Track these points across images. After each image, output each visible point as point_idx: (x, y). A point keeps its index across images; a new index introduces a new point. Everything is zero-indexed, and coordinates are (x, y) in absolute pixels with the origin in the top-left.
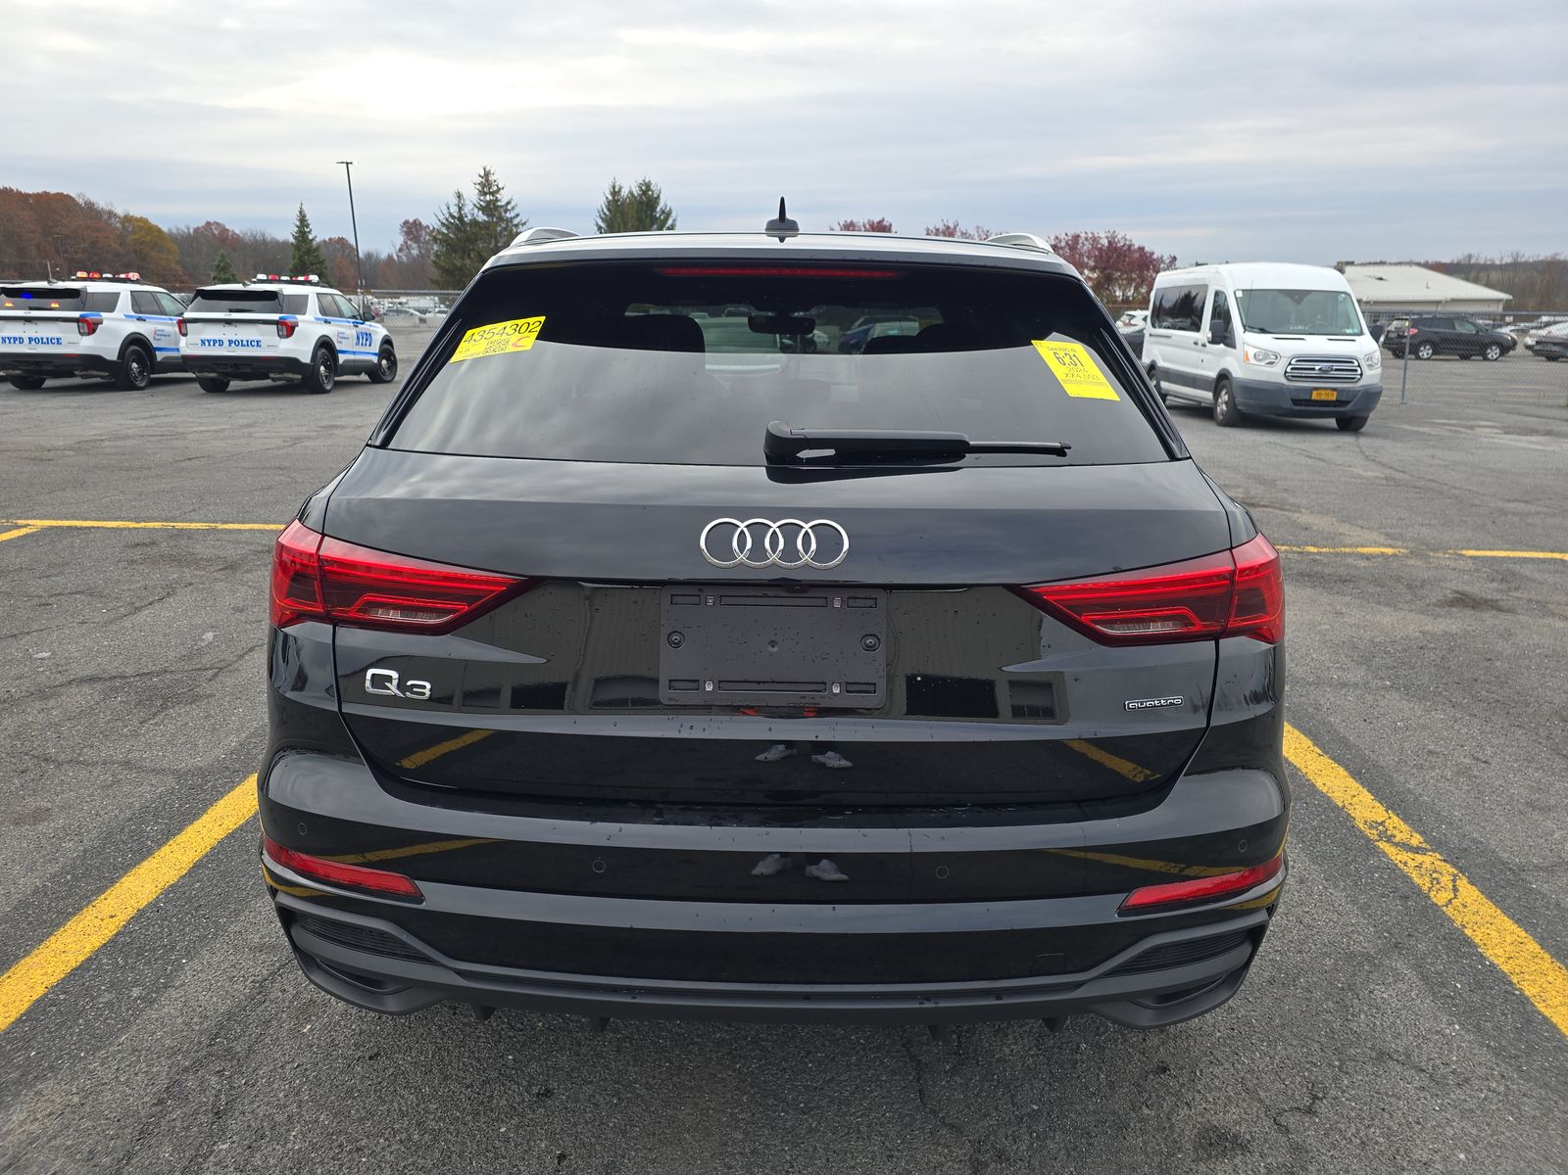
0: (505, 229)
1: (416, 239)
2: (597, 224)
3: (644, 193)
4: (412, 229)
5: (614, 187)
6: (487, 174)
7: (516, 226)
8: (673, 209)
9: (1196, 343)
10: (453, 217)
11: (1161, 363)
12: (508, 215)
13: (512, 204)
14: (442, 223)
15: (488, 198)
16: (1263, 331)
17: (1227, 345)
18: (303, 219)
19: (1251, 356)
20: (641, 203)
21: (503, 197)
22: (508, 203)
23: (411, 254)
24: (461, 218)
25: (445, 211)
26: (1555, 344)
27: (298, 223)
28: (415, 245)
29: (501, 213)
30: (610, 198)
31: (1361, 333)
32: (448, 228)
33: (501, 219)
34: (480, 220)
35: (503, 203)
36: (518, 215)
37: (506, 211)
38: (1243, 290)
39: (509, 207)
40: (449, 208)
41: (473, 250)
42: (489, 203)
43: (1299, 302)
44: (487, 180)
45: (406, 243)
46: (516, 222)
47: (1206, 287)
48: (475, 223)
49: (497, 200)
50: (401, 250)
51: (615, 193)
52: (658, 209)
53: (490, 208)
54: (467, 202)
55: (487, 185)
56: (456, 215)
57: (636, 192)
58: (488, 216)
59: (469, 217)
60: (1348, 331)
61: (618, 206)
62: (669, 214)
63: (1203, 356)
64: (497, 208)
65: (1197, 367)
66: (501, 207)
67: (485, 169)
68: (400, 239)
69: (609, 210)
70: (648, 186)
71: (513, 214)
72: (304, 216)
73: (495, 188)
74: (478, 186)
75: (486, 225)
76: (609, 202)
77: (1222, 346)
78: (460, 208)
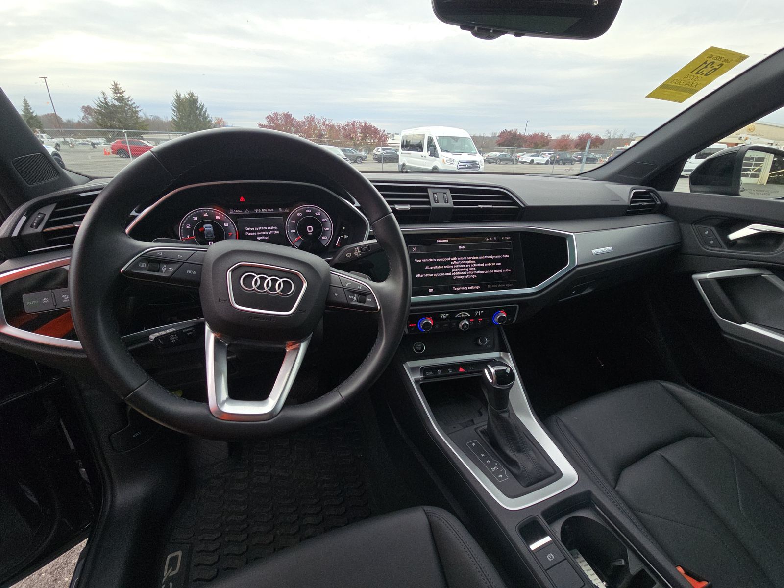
0: (129, 109)
1: (90, 114)
2: (172, 109)
3: (191, 97)
4: (87, 110)
5: (177, 94)
6: (116, 85)
7: (135, 108)
8: (205, 105)
9: (422, 156)
10: (103, 103)
11: (407, 164)
12: (130, 103)
13: (131, 98)
14: (97, 105)
15: (118, 95)
16: (447, 152)
17: (435, 157)
18: (26, 103)
19: (445, 161)
20: (190, 101)
21: (126, 95)
22: (129, 98)
23: (89, 120)
24: (106, 103)
25: (98, 100)
26: (491, 159)
27: (24, 105)
28: (90, 117)
29: (126, 102)
30: (176, 98)
31: (476, 153)
32: (100, 107)
33: (127, 105)
34: (116, 104)
35: (126, 98)
36: (134, 103)
37: (128, 101)
38: (439, 136)
39: (129, 99)
40: (99, 99)
41: (115, 117)
42: (119, 97)
43: (457, 141)
44: (116, 87)
45: (85, 115)
46: (134, 106)
47: (424, 135)
48: (114, 106)
49: (123, 96)
50: (83, 119)
51: (178, 96)
52: (198, 104)
53: (120, 99)
54: (108, 96)
55: (116, 89)
56: (103, 102)
57: (187, 96)
58: (120, 103)
59: (111, 103)
60: (473, 152)
61: (180, 102)
62: (203, 106)
63: (425, 161)
64: (123, 99)
65: (423, 165)
66: (126, 99)
67: (114, 82)
68: (82, 114)
69: (176, 103)
70: (192, 94)
71: (132, 103)
72: (26, 102)
73: (121, 91)
74: (112, 90)
75: (120, 107)
76: (176, 100)
77: (433, 157)
78: (105, 99)
